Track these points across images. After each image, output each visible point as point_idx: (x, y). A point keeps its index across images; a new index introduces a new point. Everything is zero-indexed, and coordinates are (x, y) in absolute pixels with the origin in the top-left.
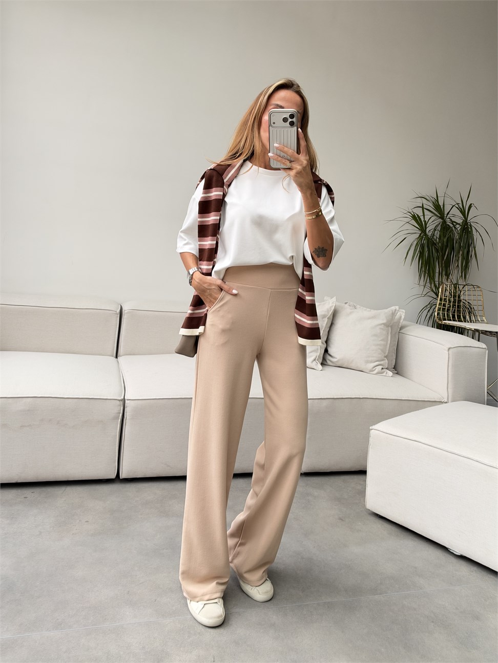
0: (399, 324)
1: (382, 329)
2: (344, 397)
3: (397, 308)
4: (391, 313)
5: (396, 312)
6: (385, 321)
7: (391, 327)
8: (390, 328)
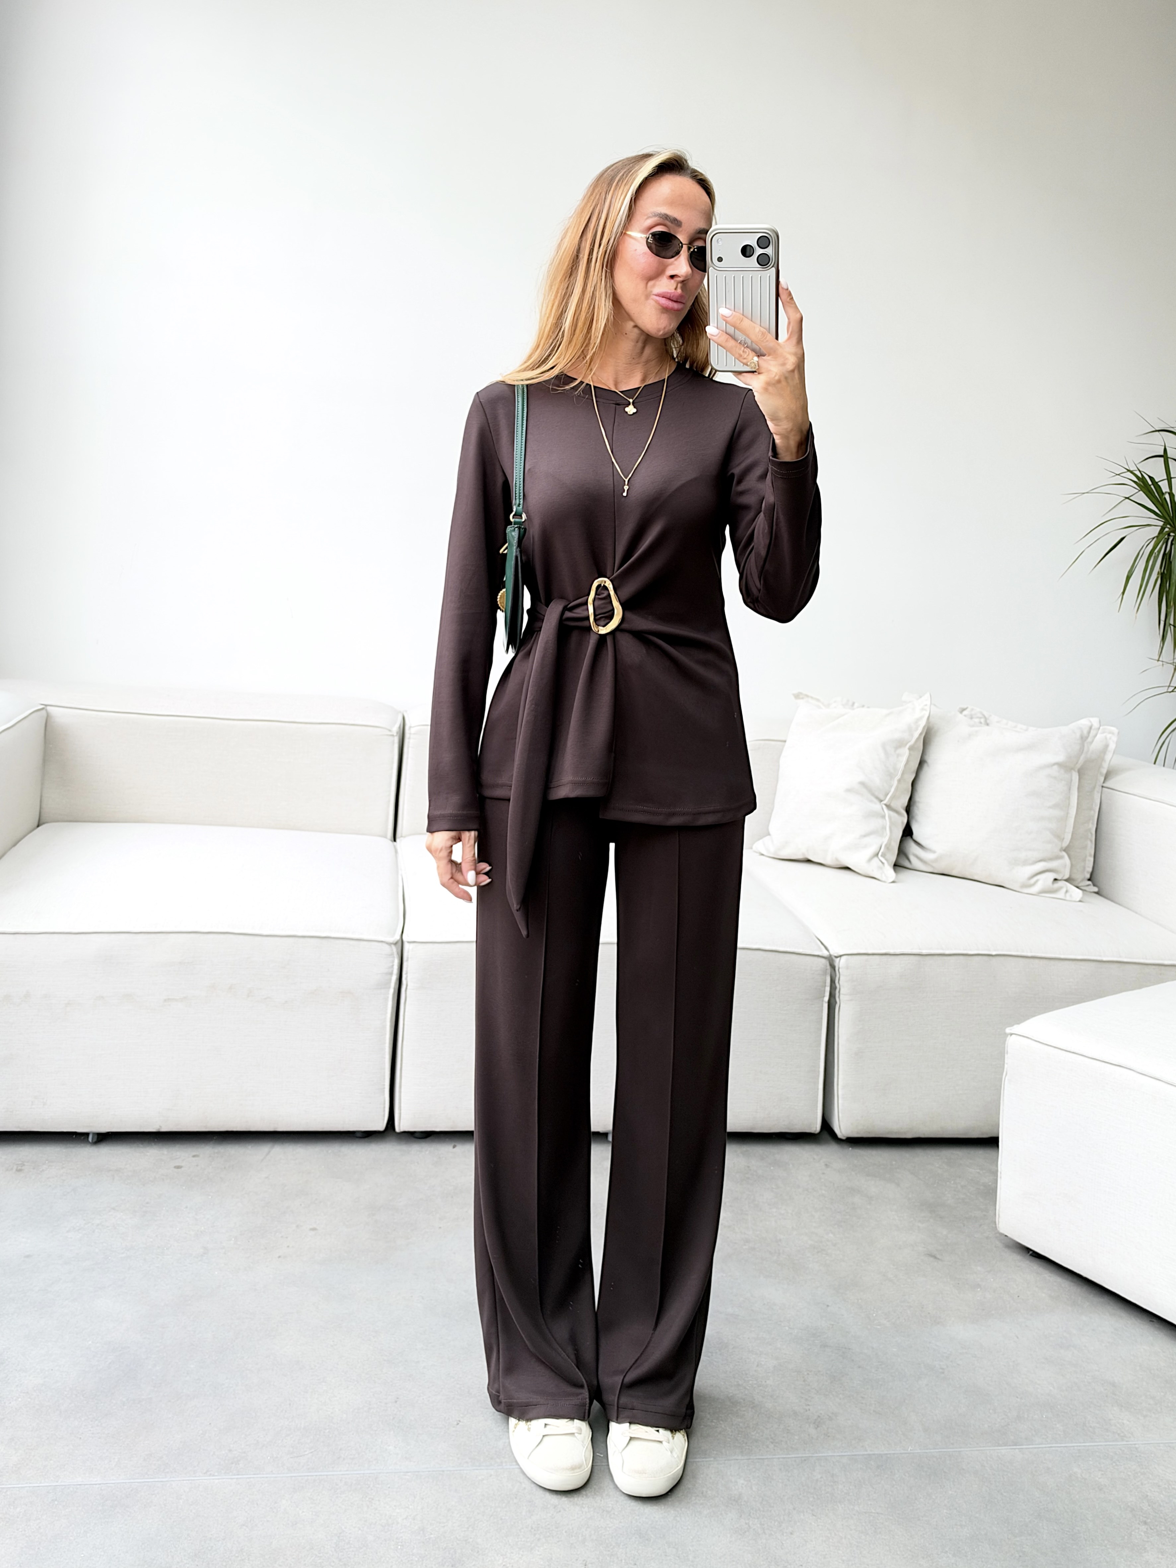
0: (1101, 766)
1: (1055, 778)
2: (947, 952)
3: (1095, 721)
4: (1078, 735)
5: (1093, 733)
6: (1061, 758)
7: (1080, 772)
8: (1075, 776)
